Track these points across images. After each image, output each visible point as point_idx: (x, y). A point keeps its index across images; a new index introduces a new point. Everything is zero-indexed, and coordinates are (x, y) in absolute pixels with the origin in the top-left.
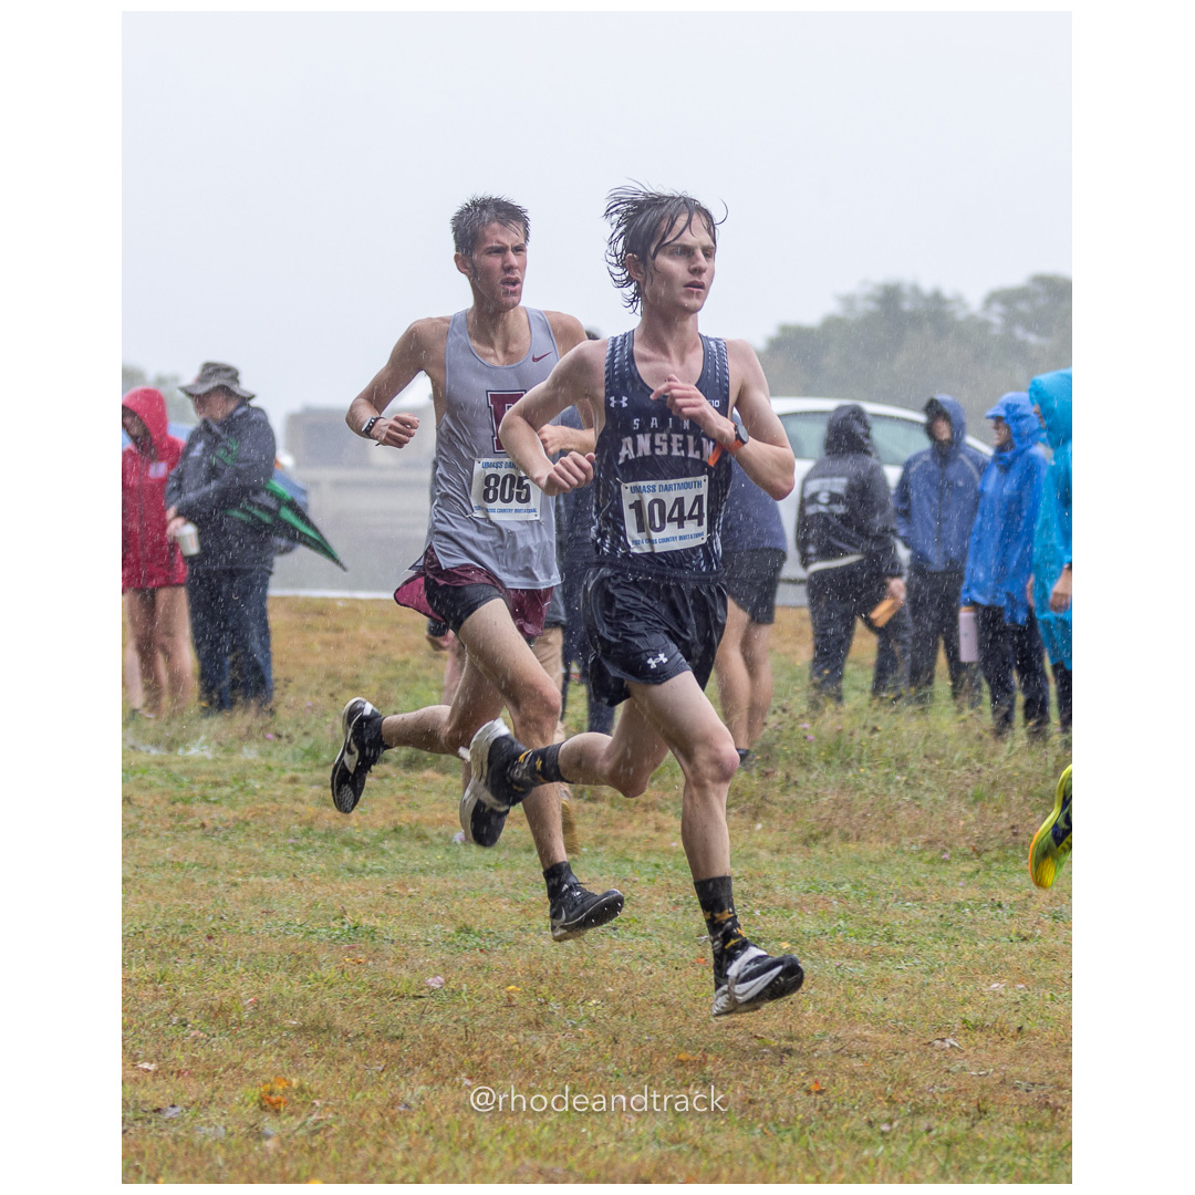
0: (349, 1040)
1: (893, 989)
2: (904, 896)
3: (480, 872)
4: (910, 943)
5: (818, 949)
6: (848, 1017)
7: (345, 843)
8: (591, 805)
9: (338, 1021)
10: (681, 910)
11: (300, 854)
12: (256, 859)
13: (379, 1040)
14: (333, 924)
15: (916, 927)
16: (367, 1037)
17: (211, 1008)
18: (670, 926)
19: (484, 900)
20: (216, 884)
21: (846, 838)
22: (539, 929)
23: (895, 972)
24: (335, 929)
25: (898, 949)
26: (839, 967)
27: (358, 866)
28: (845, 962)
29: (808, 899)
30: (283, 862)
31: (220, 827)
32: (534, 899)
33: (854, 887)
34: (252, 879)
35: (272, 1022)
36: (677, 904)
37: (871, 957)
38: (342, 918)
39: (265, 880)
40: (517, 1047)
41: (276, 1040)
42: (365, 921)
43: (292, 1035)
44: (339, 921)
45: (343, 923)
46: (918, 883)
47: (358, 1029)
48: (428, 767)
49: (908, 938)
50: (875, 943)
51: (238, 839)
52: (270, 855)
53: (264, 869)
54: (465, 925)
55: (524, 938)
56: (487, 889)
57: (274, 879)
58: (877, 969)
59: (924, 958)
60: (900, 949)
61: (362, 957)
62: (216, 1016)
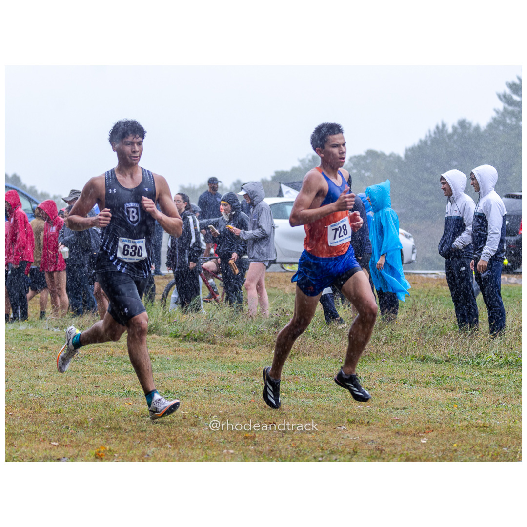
0: (127, 432)
1: (322, 409)
2: (326, 375)
3: (173, 371)
4: (328, 392)
5: (295, 395)
6: (306, 419)
7: (124, 361)
8: (213, 346)
9: (123, 425)
10: (245, 382)
11: (108, 366)
12: (92, 368)
13: (138, 432)
14: (120, 391)
15: (330, 386)
16: (133, 431)
17: (77, 422)
18: (242, 388)
19: (175, 381)
20: (79, 377)
21: (304, 355)
22: (195, 390)
23: (323, 403)
24: (121, 393)
25: (323, 395)
26: (303, 401)
27: (129, 370)
28: (305, 399)
29: (291, 377)
30: (102, 369)
31: (80, 357)
32: (192, 380)
33: (308, 372)
34: (91, 375)
35: (99, 426)
36: (244, 380)
37: (314, 398)
38: (124, 388)
39: (96, 376)
40: (187, 433)
41: (101, 433)
42: (132, 389)
43: (107, 431)
44: (123, 390)
45: (124, 390)
46: (331, 371)
47: (130, 428)
48: (154, 333)
49: (328, 391)
50: (315, 393)
51: (86, 361)
52: (97, 366)
53: (95, 372)
54: (168, 390)
55: (189, 394)
56: (176, 376)
57: (99, 375)
58: (316, 402)
59: (333, 397)
60: (325, 394)
61: (131, 402)
62: (79, 425)
